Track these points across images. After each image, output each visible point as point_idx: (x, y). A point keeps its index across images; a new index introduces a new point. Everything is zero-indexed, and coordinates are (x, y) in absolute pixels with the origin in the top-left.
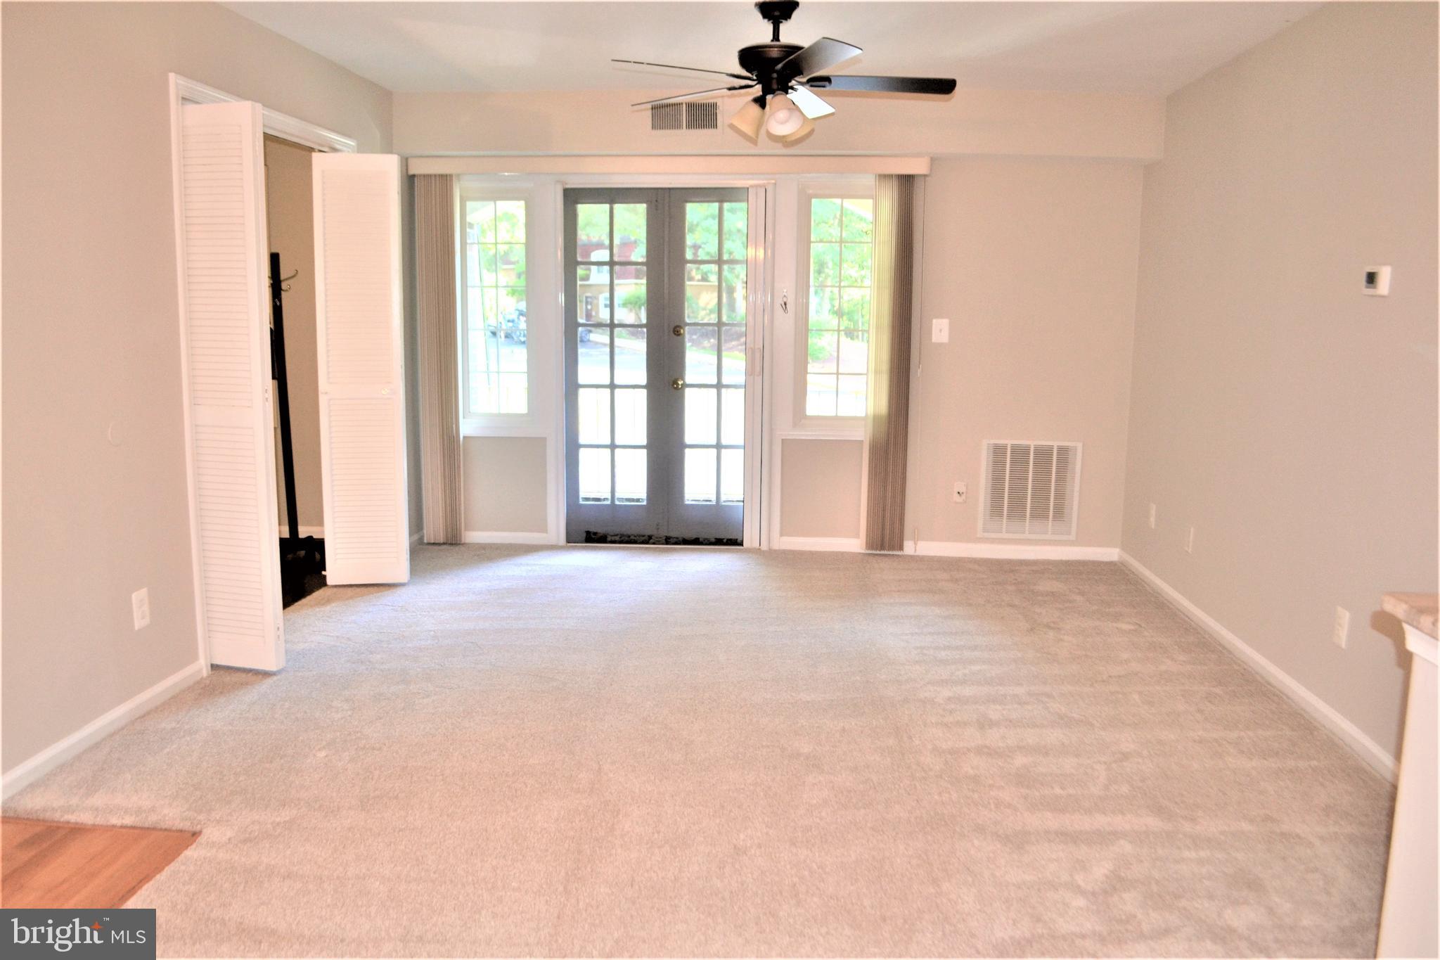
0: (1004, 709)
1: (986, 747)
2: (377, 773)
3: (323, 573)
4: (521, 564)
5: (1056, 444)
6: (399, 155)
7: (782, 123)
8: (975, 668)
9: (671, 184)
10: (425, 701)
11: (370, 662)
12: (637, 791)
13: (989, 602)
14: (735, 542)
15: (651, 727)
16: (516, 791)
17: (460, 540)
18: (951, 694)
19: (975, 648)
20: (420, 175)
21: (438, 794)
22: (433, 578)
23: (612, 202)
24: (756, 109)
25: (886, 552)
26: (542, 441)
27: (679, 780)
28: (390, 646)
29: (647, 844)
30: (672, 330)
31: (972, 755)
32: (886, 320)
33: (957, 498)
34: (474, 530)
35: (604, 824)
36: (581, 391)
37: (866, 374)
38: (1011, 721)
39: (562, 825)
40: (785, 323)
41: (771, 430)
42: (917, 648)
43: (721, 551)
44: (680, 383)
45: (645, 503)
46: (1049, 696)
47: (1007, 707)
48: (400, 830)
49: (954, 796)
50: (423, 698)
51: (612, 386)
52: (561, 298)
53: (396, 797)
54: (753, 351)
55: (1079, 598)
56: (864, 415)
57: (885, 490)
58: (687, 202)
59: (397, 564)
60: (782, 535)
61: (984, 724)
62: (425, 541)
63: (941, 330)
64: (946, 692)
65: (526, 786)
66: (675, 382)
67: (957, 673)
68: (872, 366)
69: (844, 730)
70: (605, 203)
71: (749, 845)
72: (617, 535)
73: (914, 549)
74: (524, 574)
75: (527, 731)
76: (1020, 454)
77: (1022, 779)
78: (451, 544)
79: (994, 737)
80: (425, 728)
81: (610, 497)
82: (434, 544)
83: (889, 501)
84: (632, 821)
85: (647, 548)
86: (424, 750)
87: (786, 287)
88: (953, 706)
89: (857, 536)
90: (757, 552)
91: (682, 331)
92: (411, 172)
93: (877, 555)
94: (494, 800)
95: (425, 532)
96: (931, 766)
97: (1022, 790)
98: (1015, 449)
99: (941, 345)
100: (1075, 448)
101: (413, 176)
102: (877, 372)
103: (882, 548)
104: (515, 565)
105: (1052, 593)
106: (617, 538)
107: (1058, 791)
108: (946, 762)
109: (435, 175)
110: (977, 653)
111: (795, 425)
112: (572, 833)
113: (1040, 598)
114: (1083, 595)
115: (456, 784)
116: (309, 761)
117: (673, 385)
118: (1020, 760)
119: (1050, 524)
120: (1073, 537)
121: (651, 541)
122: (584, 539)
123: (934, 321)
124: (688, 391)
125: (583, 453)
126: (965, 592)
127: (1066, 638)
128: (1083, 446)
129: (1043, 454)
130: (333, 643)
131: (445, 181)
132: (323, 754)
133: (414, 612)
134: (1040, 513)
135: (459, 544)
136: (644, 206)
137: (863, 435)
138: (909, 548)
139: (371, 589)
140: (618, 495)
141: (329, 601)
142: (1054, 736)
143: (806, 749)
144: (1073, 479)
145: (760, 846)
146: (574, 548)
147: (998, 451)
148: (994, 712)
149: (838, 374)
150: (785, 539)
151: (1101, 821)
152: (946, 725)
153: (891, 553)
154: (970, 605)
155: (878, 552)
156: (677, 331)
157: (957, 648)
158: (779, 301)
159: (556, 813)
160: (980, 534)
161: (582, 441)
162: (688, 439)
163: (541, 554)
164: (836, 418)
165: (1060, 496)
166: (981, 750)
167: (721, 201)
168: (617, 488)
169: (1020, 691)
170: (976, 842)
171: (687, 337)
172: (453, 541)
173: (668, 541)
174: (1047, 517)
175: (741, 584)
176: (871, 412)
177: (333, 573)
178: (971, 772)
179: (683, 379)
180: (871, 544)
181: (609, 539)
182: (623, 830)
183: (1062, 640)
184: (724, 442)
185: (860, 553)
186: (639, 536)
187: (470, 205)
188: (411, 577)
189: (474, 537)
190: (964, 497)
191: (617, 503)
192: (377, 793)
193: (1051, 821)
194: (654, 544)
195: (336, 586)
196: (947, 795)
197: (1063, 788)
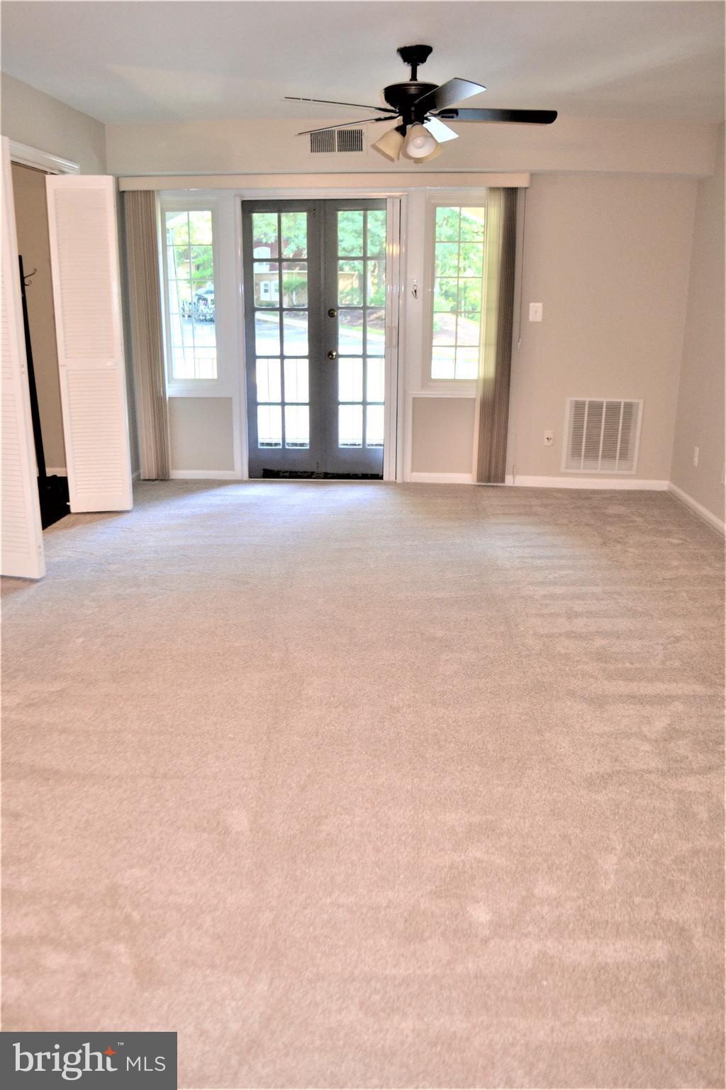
0: (586, 604)
1: (573, 632)
2: (122, 654)
3: (68, 503)
4: (216, 495)
5: (623, 401)
6: (113, 175)
7: (421, 147)
8: (564, 572)
9: (325, 196)
10: (153, 600)
11: (109, 571)
12: (316, 665)
13: (571, 522)
14: (378, 477)
15: (323, 618)
16: (226, 666)
17: (169, 476)
18: (545, 592)
19: (562, 557)
20: (129, 191)
21: (169, 669)
22: (150, 507)
23: (279, 211)
24: (398, 136)
25: (491, 484)
26: (228, 401)
27: (347, 658)
28: (123, 558)
29: (326, 705)
30: (327, 312)
31: (564, 639)
32: (494, 304)
33: (546, 443)
34: (179, 469)
35: (293, 691)
36: (258, 361)
37: (479, 346)
38: (591, 613)
39: (263, 691)
40: (415, 307)
41: (405, 391)
42: (519, 557)
43: (365, 483)
44: (334, 354)
45: (308, 447)
46: (619, 594)
47: (588, 603)
48: (144, 696)
49: (551, 669)
50: (151, 598)
51: (282, 357)
52: (241, 289)
53: (138, 672)
54: (391, 329)
55: (639, 519)
56: (476, 378)
57: (492, 436)
58: (338, 210)
59: (121, 495)
60: (412, 471)
61: (571, 615)
62: (142, 478)
63: (536, 312)
64: (541, 591)
65: (234, 663)
66: (330, 354)
67: (550, 577)
68: (483, 341)
69: (467, 619)
70: (275, 212)
71: (401, 705)
72: (287, 472)
73: (512, 481)
74: (219, 503)
75: (231, 622)
76: (595, 408)
77: (601, 656)
78: (162, 480)
79: (579, 624)
80: (154, 620)
81: (281, 443)
82: (149, 480)
83: (494, 446)
84: (314, 688)
85: (310, 482)
86: (155, 636)
87: (416, 277)
88: (547, 602)
89: (470, 472)
90: (393, 484)
91: (336, 313)
92: (122, 189)
93: (485, 486)
94: (211, 674)
95: (141, 471)
96: (533, 646)
97: (601, 665)
98: (592, 404)
99: (536, 323)
100: (638, 404)
101: (124, 192)
102: (486, 345)
103: (489, 481)
104: (211, 496)
105: (619, 515)
106: (287, 474)
107: (628, 665)
108: (544, 644)
109: (141, 191)
110: (563, 562)
111: (423, 387)
112: (269, 697)
113: (609, 519)
114: (642, 517)
115: (182, 662)
116: (71, 646)
117: (329, 356)
118: (599, 643)
119: (617, 462)
120: (634, 472)
121: (314, 476)
122: (262, 475)
123: (531, 304)
124: (341, 360)
125: (260, 409)
126: (553, 514)
127: (630, 550)
128: (644, 402)
129: (613, 408)
130: (80, 557)
131: (149, 195)
132: (80, 640)
133: (138, 532)
134: (609, 455)
135: (168, 480)
136: (305, 214)
137: (475, 394)
138: (509, 481)
139: (103, 515)
140: (288, 441)
141: (73, 525)
142: (624, 624)
143: (440, 634)
144: (636, 427)
145: (409, 706)
146: (255, 482)
147: (579, 406)
148: (578, 606)
149: (456, 346)
150: (415, 474)
151: (660, 688)
152: (543, 616)
153: (495, 484)
154: (558, 524)
155: (485, 484)
156: (331, 313)
157: (549, 558)
158: (411, 290)
159: (257, 683)
160: (563, 469)
161: (259, 400)
162: (341, 398)
163: (230, 486)
164: (454, 381)
165: (625, 441)
166: (570, 635)
167: (366, 210)
168: (287, 436)
169: (597, 590)
170: (568, 703)
171: (340, 318)
172: (162, 478)
173: (327, 476)
174: (615, 457)
175: (383, 509)
176: (482, 375)
177: (76, 503)
178: (563, 651)
179: (337, 351)
180: (480, 479)
181: (281, 474)
182: (308, 694)
183: (626, 551)
184: (369, 400)
185: (471, 485)
186: (304, 472)
187: (168, 214)
188: (134, 506)
189: (178, 474)
190: (551, 441)
191: (287, 447)
192: (124, 669)
193: (621, 687)
194: (315, 478)
195: (77, 513)
196: (546, 668)
197: (632, 664)
